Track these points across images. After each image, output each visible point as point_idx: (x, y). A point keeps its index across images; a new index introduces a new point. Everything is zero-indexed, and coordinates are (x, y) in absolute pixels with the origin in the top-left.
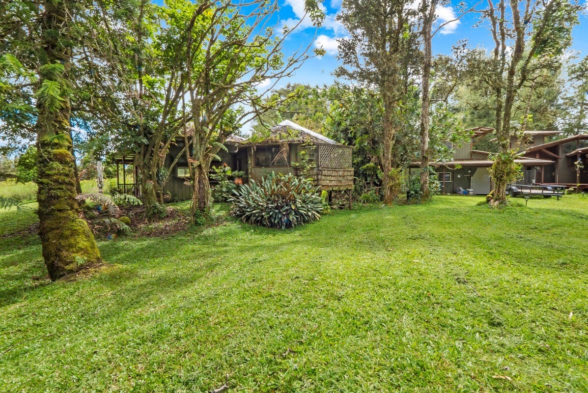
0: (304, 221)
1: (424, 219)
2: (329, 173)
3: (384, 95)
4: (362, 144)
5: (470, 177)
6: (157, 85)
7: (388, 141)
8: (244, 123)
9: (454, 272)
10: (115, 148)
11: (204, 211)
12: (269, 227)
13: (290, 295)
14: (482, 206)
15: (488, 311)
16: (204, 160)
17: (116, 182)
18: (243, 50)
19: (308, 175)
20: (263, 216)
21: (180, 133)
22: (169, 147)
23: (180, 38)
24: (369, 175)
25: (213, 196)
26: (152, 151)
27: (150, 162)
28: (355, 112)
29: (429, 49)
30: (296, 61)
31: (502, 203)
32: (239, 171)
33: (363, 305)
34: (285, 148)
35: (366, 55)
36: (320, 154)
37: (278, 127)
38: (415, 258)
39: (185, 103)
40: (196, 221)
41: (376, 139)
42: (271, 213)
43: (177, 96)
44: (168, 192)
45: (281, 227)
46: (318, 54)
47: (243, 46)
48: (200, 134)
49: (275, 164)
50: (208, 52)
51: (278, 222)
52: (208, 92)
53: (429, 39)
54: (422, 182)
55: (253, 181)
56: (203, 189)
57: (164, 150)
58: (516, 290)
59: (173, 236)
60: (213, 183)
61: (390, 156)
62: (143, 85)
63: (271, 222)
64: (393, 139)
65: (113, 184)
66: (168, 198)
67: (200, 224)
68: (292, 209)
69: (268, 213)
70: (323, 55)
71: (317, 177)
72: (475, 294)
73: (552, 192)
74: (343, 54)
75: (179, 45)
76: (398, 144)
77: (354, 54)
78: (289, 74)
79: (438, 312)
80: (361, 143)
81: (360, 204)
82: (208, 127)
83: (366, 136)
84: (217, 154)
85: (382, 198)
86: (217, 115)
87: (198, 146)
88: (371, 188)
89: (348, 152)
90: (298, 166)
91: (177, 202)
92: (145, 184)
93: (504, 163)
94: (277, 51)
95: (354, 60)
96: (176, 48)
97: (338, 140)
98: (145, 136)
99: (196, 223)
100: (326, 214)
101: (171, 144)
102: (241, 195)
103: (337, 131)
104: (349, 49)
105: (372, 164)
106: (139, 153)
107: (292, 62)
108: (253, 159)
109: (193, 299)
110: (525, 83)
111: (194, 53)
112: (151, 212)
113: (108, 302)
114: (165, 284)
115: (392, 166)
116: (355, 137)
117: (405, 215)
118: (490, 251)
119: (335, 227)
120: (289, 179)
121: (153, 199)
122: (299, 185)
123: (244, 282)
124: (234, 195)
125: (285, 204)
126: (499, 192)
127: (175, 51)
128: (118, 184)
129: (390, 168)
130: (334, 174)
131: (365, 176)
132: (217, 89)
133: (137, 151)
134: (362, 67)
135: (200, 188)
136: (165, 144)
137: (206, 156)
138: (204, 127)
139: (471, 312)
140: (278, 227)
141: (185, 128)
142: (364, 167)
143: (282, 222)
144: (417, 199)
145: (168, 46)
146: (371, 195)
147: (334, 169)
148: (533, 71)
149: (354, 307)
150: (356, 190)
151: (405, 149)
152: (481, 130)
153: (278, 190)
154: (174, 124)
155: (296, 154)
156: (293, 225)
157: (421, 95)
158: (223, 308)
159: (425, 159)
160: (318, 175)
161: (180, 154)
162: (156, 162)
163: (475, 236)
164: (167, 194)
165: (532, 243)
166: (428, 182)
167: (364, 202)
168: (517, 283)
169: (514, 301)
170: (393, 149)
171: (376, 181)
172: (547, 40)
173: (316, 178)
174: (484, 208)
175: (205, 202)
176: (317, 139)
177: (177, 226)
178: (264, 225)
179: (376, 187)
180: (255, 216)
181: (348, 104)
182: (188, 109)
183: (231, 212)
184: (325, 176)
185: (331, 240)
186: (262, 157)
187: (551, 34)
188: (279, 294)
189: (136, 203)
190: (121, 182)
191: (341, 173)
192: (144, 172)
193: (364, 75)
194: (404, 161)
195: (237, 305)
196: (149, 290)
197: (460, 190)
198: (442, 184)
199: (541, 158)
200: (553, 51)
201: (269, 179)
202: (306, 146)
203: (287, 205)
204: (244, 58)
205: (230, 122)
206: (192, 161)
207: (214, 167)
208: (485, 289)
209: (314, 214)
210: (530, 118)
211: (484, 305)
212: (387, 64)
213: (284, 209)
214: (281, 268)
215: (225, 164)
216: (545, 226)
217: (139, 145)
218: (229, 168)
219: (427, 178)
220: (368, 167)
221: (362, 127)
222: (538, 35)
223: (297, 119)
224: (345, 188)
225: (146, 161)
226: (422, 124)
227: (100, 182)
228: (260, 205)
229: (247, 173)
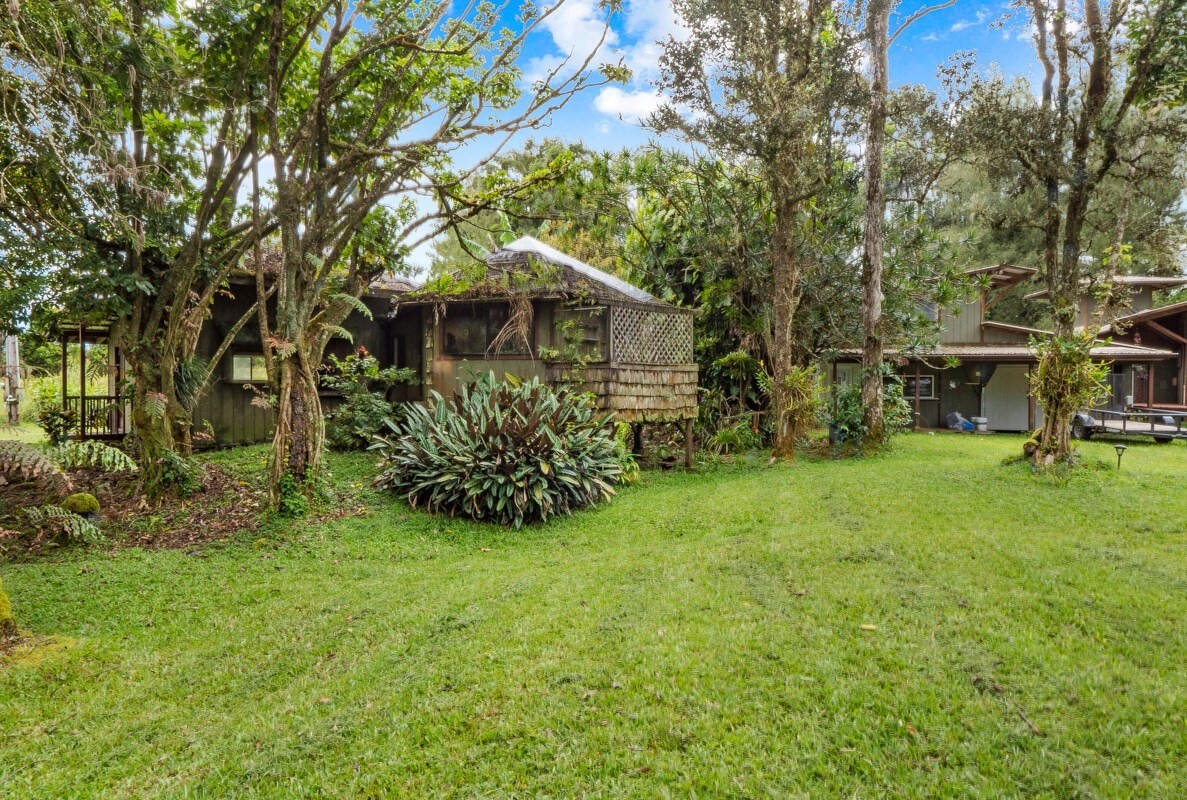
0: (574, 505)
1: (875, 501)
2: (637, 377)
3: (775, 186)
4: (718, 301)
5: (980, 387)
6: (184, 137)
7: (783, 299)
8: (417, 244)
9: (967, 662)
10: (60, 301)
11: (304, 477)
12: (481, 520)
13: (550, 735)
14: (1015, 466)
15: (1062, 776)
16: (306, 340)
17: (59, 387)
18: (418, 60)
19: (582, 381)
20: (464, 492)
21: (241, 264)
22: (212, 301)
23: (251, 21)
24: (736, 382)
25: (329, 435)
26: (166, 315)
27: (158, 342)
28: (701, 221)
29: (883, 74)
30: (555, 94)
31: (1063, 460)
32: (401, 366)
33: (747, 763)
34: (523, 312)
35: (728, 81)
36: (612, 327)
37: (505, 254)
38: (866, 616)
39: (260, 185)
40: (283, 504)
41: (754, 292)
42: (486, 486)
43: (237, 167)
44: (206, 423)
45: (511, 522)
46: (611, 78)
47: (419, 49)
48: (298, 274)
49: (498, 351)
50: (326, 60)
51: (505, 508)
52: (322, 164)
53: (882, 49)
54: (866, 402)
55: (437, 395)
56: (304, 417)
57: (196, 311)
58: (1123, 713)
59: (218, 548)
60: (331, 398)
61: (788, 336)
62: (146, 138)
63: (484, 508)
64: (796, 293)
65: (49, 394)
66: (205, 442)
67: (292, 513)
68: (542, 474)
69: (480, 484)
70: (625, 80)
71: (606, 386)
72: (1025, 726)
73: (1175, 429)
74: (673, 77)
75: (248, 38)
76: (808, 303)
77: (699, 77)
78: (536, 122)
79: (936, 781)
80: (715, 299)
81: (715, 456)
82: (320, 255)
83: (728, 283)
84: (342, 325)
85: (768, 440)
86: (344, 224)
87: (293, 304)
88: (742, 414)
89: (683, 323)
90: (557, 358)
91: (229, 448)
92: (144, 403)
93: (1067, 361)
94: (505, 64)
95: (699, 93)
96: (239, 45)
97: (656, 291)
98: (147, 272)
99: (283, 510)
100: (628, 484)
101: (217, 296)
102: (405, 433)
103: (656, 267)
104: (688, 65)
105: (741, 354)
106: (129, 318)
107: (544, 94)
108: (437, 336)
109: (282, 747)
110: (1113, 168)
111: (290, 61)
112: (159, 478)
113: (33, 756)
114: (198, 695)
115: (793, 364)
116: (699, 284)
117: (827, 490)
118: (1047, 597)
119: (653, 522)
120: (535, 393)
121: (163, 442)
122: (559, 409)
123: (421, 693)
124: (385, 431)
125: (523, 459)
126: (1053, 433)
127: (234, 53)
128: (66, 397)
129: (789, 367)
130: (649, 378)
131: (726, 384)
132: (346, 156)
133: (122, 314)
134: (718, 111)
135: (294, 415)
136: (201, 295)
137: (314, 329)
138: (309, 255)
139: (1020, 778)
140: (504, 520)
141: (258, 252)
142: (724, 360)
143: (514, 507)
144: (854, 443)
145: (217, 39)
146: (741, 432)
147: (650, 368)
148: (1133, 141)
149: (724, 771)
150: (702, 419)
151: (823, 316)
152: (1005, 273)
153: (505, 421)
154: (228, 243)
155: (552, 327)
156: (544, 516)
157: (862, 185)
158: (369, 778)
159: (873, 344)
160: (607, 382)
161: (241, 323)
162: (176, 343)
163: (1007, 552)
164: (203, 429)
165: (1146, 575)
166: (881, 402)
167: (723, 452)
168: (1123, 692)
169: (1122, 745)
170: (795, 317)
171: (753, 396)
172: (1163, 66)
173: (602, 390)
174: (1019, 473)
175: (307, 453)
176: (604, 286)
177: (230, 518)
178: (466, 517)
179: (751, 413)
180: (442, 490)
181: (682, 199)
182: (267, 203)
183: (378, 478)
184: (626, 384)
185: (645, 561)
186: (461, 332)
187: (1174, 53)
188: (522, 734)
189: (121, 467)
190: (74, 389)
191: (666, 378)
192: (140, 370)
193: (724, 133)
194: (822, 346)
195: (408, 768)
196: (153, 717)
197: (957, 421)
198: (912, 404)
199: (1145, 342)
200: (1177, 92)
201: (479, 391)
202: (577, 305)
203: (528, 463)
204: (421, 80)
205: (379, 240)
206: (276, 343)
207: (333, 357)
208: (1048, 710)
209: (597, 487)
210: (1124, 252)
211: (1049, 758)
212: (783, 109)
213: (519, 475)
214: (520, 648)
215: (363, 349)
216: (1169, 525)
217: (130, 298)
218: (373, 359)
219: (879, 391)
220: (732, 360)
221: (720, 260)
222: (1144, 54)
223: (551, 233)
224: (676, 417)
225: (147, 340)
226: (866, 258)
227: (13, 390)
228: (457, 462)
229: (420, 374)
